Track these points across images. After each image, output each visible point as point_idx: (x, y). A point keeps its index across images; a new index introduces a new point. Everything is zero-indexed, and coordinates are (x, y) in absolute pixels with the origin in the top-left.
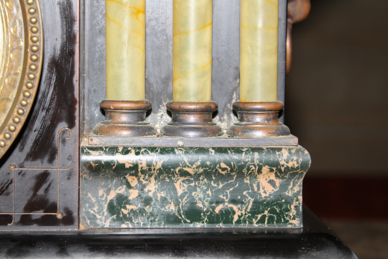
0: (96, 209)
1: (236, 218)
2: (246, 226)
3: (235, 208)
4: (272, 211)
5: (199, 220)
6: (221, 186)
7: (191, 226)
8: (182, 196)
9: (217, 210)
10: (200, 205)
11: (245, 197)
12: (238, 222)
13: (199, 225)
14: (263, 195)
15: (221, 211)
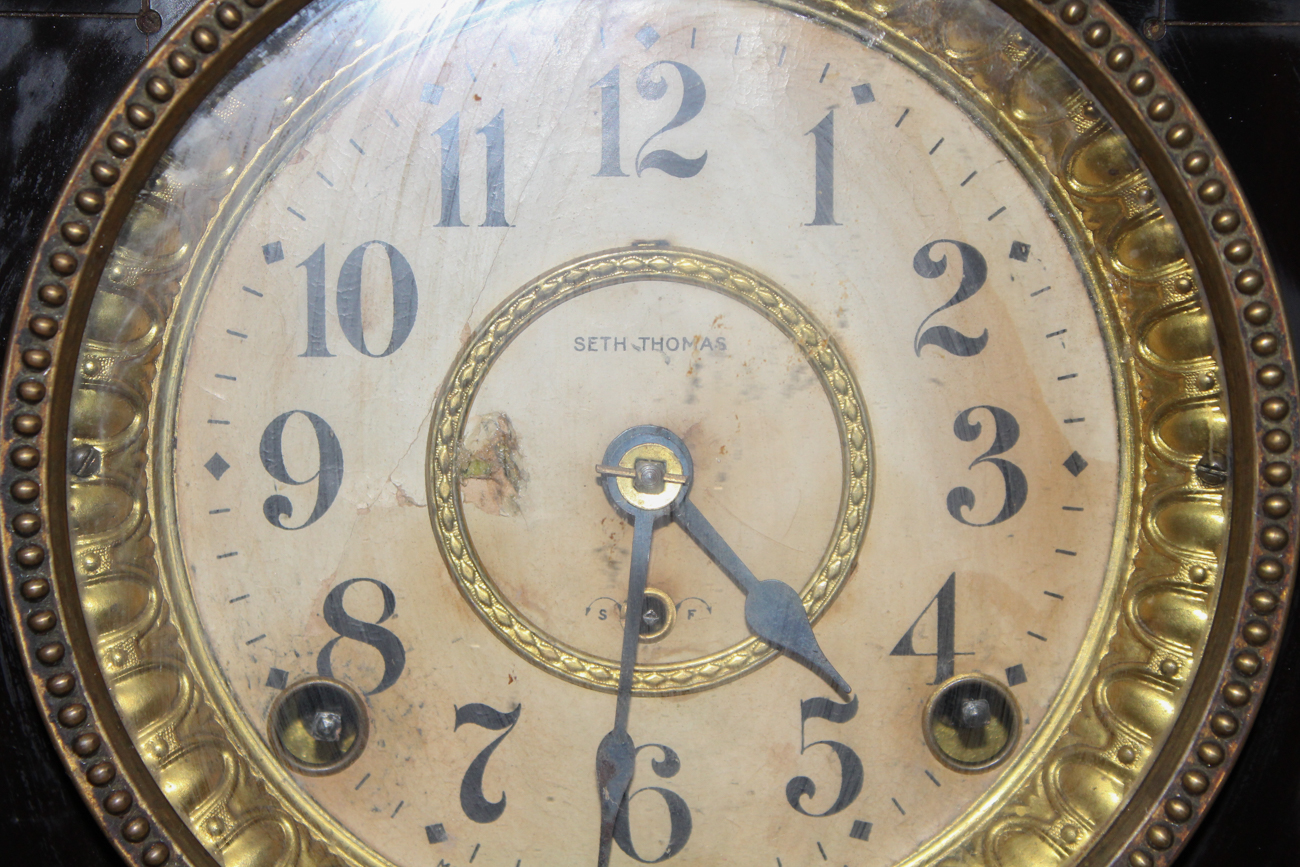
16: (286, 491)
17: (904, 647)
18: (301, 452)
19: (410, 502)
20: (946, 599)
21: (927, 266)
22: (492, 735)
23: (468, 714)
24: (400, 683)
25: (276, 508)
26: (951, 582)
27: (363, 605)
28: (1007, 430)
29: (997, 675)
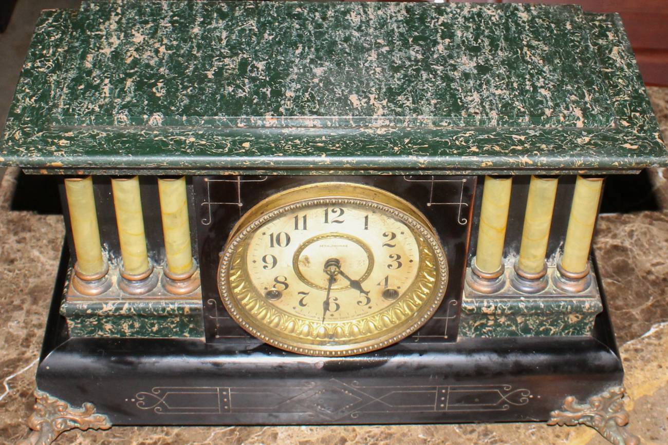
0: (467, 329)
1: (552, 332)
2: (557, 337)
3: (552, 328)
4: (575, 329)
5: (530, 333)
6: (545, 318)
7: (524, 336)
8: (520, 323)
9: (541, 329)
10: (531, 327)
11: (559, 323)
12: (554, 334)
13: (529, 336)
14: (570, 322)
15: (543, 330)
16: (266, 264)
17: (379, 284)
18: (270, 260)
19: (288, 266)
20: (387, 279)
21: (385, 235)
22: (304, 296)
23: (299, 293)
24: (288, 289)
25: (265, 267)
26: (388, 277)
27: (281, 279)
28: (399, 257)
29: (395, 288)
